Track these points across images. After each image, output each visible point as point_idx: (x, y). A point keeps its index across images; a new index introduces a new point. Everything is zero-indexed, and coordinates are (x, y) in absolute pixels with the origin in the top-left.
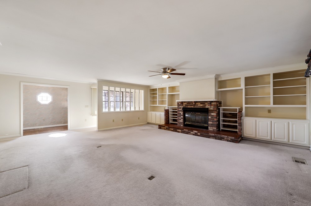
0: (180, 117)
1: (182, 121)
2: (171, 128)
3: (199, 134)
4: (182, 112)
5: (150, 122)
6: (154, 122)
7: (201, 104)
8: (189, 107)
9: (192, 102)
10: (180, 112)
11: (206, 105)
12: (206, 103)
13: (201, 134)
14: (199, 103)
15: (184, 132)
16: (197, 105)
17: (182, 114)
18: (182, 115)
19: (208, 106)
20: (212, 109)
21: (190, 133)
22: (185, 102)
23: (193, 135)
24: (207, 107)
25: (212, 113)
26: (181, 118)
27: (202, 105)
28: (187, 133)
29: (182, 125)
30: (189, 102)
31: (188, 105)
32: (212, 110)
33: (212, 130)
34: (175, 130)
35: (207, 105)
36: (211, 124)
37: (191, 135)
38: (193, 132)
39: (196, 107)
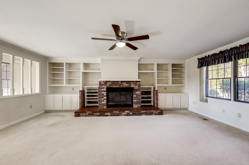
0: (103, 98)
1: (105, 102)
2: (96, 112)
3: (131, 113)
4: (106, 93)
5: (51, 108)
7: (127, 83)
8: (114, 86)
9: (118, 81)
10: (103, 93)
11: (131, 85)
12: (131, 83)
13: (133, 113)
14: (125, 83)
15: (115, 114)
16: (123, 85)
17: (105, 94)
18: (105, 96)
19: (134, 85)
20: (137, 88)
21: (121, 114)
22: (109, 81)
23: (125, 115)
24: (132, 86)
25: (137, 91)
26: (105, 99)
27: (127, 85)
28: (118, 115)
29: (105, 107)
30: (113, 81)
31: (113, 85)
32: (137, 89)
33: (136, 107)
34: (103, 114)
35: (133, 85)
36: (137, 102)
37: (123, 116)
38: (124, 112)
39: (121, 86)
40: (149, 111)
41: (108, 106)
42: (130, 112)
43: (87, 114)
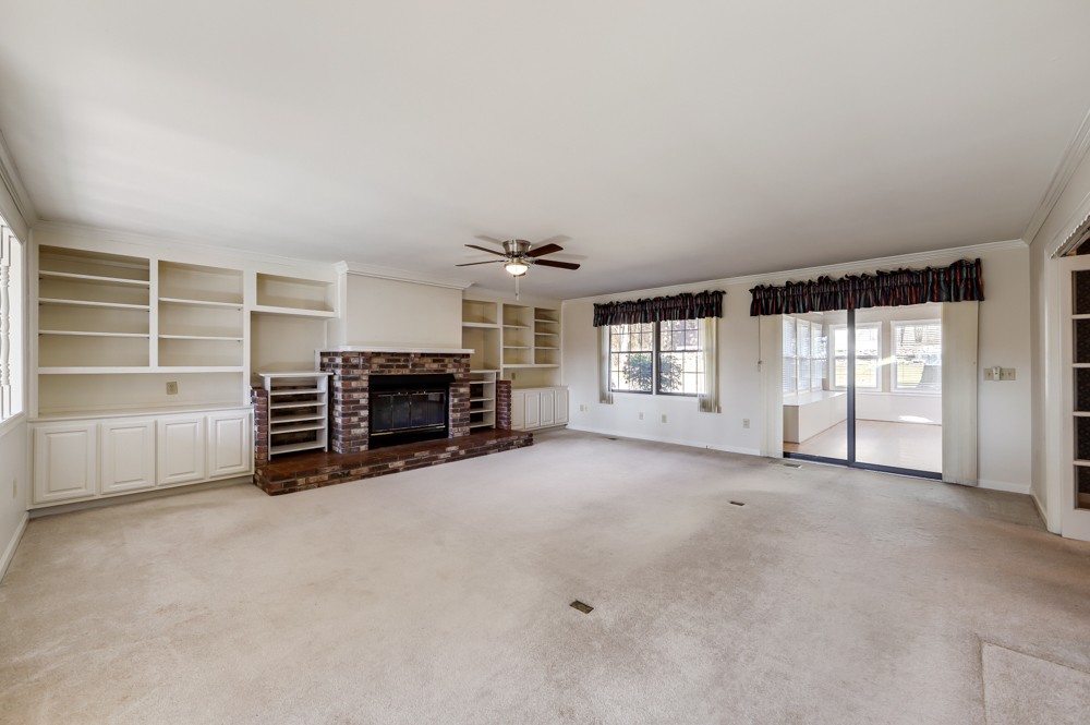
0: (356, 414)
1: (363, 430)
2: (356, 465)
3: (462, 452)
4: (367, 395)
5: (87, 489)
6: (146, 482)
7: (434, 361)
8: (394, 372)
9: (408, 354)
10: (355, 396)
11: (446, 366)
12: (447, 360)
13: (467, 452)
14: (430, 360)
15: (418, 461)
16: (423, 366)
17: (364, 402)
18: (363, 408)
19: (454, 367)
20: (461, 376)
21: (436, 458)
22: (378, 354)
23: (448, 460)
24: (448, 371)
25: (462, 386)
26: (362, 420)
27: (435, 366)
28: (427, 463)
29: (363, 448)
30: (393, 354)
31: (391, 367)
32: (461, 380)
33: (459, 435)
34: (380, 468)
35: (450, 366)
36: (461, 420)
37: (441, 463)
38: (445, 452)
39: (418, 371)
40: (504, 439)
41: (374, 443)
42: (461, 448)
43: (326, 477)
